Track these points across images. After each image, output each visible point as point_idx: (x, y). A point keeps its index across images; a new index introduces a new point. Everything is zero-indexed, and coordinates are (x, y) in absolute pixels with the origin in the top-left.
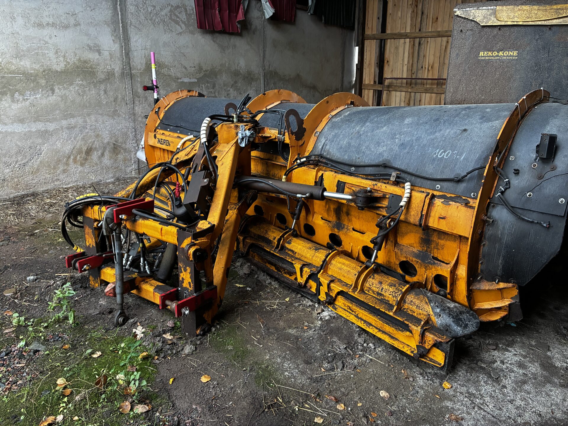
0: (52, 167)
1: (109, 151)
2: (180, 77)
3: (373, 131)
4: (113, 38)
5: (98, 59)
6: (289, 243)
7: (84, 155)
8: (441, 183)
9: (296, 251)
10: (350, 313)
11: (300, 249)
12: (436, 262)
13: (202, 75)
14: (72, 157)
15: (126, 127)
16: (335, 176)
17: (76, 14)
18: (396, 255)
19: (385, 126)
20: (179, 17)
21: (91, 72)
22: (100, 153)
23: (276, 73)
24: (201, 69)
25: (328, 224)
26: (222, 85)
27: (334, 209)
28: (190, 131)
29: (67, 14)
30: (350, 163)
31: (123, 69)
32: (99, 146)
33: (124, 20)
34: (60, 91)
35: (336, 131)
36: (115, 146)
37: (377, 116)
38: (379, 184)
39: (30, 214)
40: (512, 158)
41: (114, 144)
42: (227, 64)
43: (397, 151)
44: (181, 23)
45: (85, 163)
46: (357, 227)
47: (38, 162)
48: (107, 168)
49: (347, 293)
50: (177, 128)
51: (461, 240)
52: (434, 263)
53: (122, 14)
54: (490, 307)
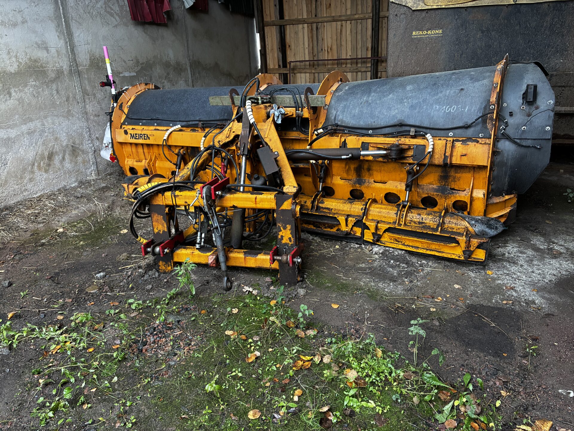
0: (19, 177)
1: (69, 154)
2: (121, 71)
3: (381, 99)
4: (58, 34)
5: (46, 57)
6: (323, 202)
7: (46, 161)
8: (453, 131)
9: (332, 208)
10: (397, 244)
11: (335, 206)
12: (454, 191)
13: (139, 68)
14: (36, 164)
15: (81, 127)
16: (359, 139)
17: (22, 11)
18: (418, 194)
19: (390, 94)
20: (112, 10)
21: (42, 71)
22: (61, 156)
23: (199, 62)
24: (138, 62)
25: (348, 182)
26: (158, 77)
27: (354, 168)
28: (172, 122)
29: (14, 11)
30: (367, 127)
31: (70, 66)
32: (60, 150)
33: (65, 15)
34: (16, 94)
35: (345, 103)
36: (74, 149)
37: (378, 87)
38: (403, 139)
39: (19, 227)
40: (505, 105)
41: (72, 146)
42: (159, 56)
43: (408, 112)
44: (115, 15)
45: (49, 169)
46: (378, 178)
47: (6, 173)
48: (70, 172)
49: (395, 228)
50: (152, 121)
51: (474, 170)
52: (453, 193)
53: (63, 9)
54: (497, 216)
